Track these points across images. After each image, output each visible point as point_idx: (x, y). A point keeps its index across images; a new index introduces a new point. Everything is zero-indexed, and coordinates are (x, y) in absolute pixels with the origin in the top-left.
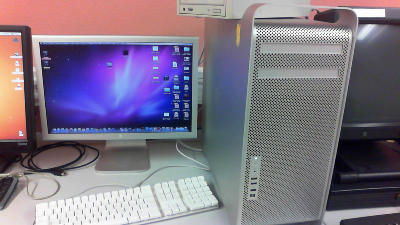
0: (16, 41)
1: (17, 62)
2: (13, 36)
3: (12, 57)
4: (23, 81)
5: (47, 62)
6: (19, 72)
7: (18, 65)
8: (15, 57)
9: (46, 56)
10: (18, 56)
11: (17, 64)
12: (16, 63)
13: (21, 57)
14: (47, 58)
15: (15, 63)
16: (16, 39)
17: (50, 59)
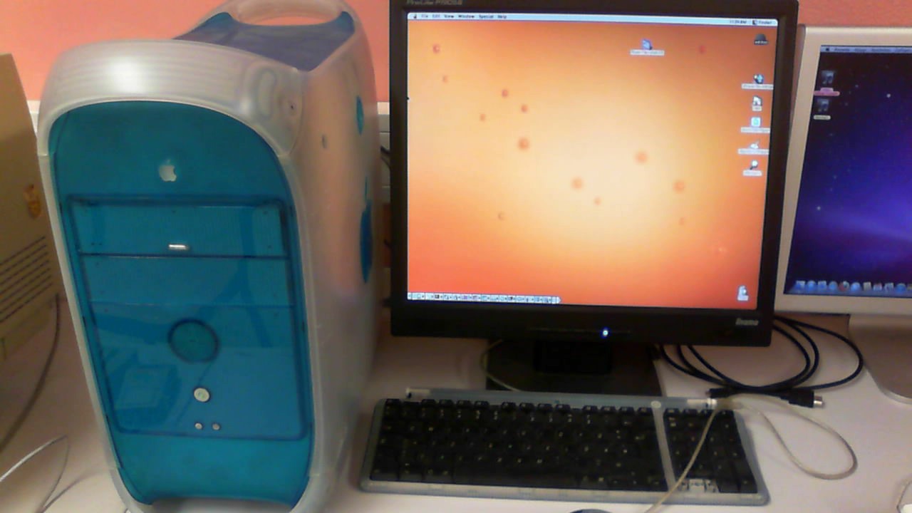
0: (762, 42)
1: (756, 99)
2: (754, 27)
3: (746, 86)
4: (766, 152)
5: (825, 102)
6: (759, 126)
7: (760, 109)
8: (754, 86)
9: (828, 85)
10: (761, 83)
11: (756, 104)
12: (754, 103)
13: (770, 87)
14: (830, 91)
15: (753, 101)
16: (762, 35)
17: (838, 93)
